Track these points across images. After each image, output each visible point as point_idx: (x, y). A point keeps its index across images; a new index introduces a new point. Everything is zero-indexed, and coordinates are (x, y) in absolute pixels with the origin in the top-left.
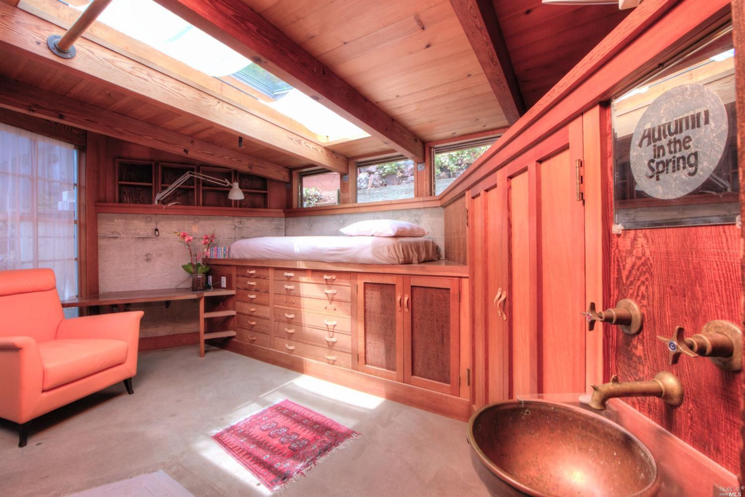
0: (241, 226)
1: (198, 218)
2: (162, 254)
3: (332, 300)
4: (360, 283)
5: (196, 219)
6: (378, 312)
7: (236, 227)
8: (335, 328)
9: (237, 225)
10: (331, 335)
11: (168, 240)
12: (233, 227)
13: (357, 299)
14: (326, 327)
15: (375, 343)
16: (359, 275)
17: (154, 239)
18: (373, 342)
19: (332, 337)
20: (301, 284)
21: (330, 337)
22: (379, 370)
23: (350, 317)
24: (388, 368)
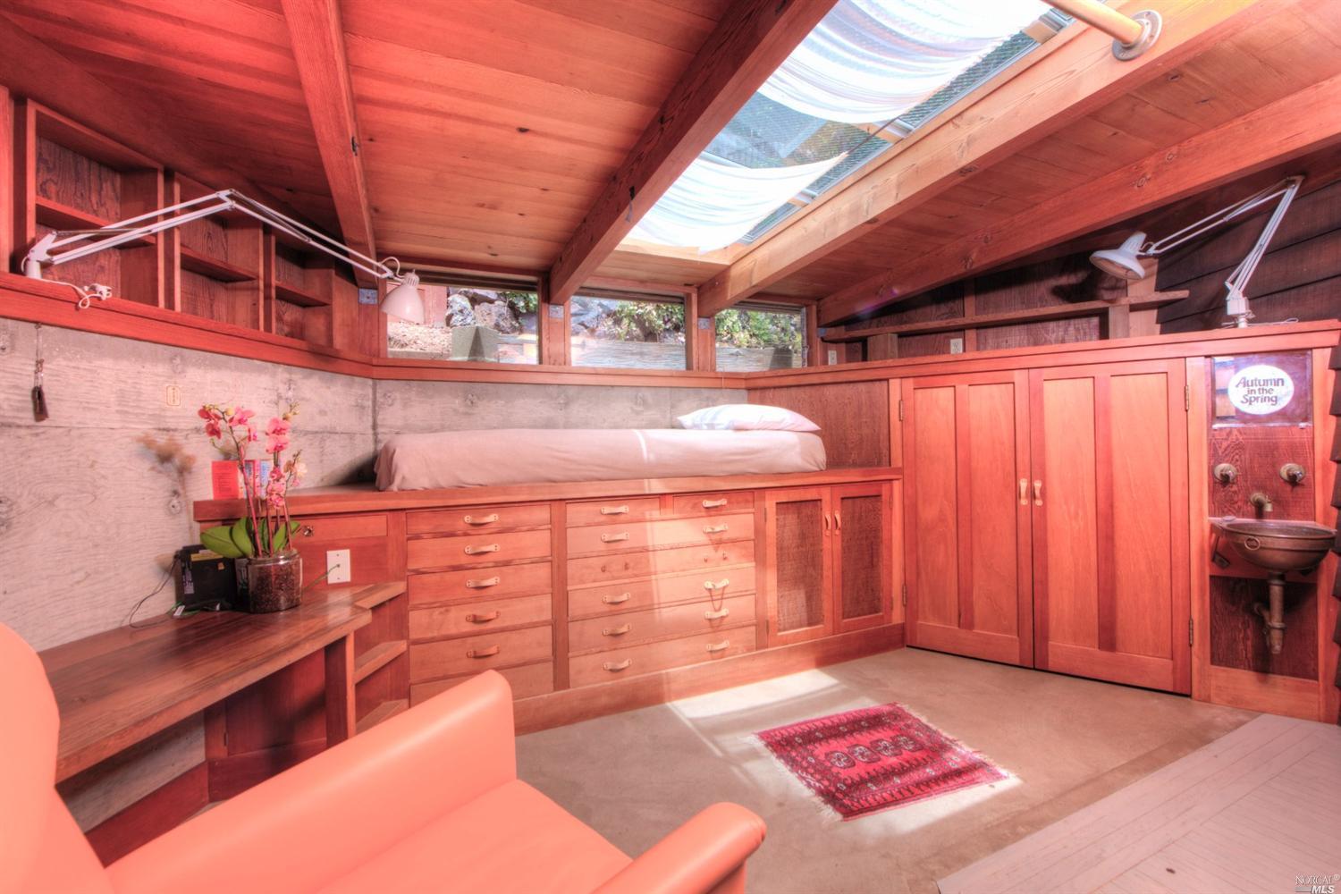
0: (290, 394)
1: (183, 359)
2: (57, 497)
3: (718, 543)
4: (770, 504)
5: (178, 361)
6: (794, 545)
7: (280, 397)
8: (725, 592)
9: (282, 389)
10: (717, 607)
11: (81, 436)
12: (275, 397)
13: (764, 532)
14: (707, 594)
15: (790, 595)
16: (768, 493)
17: (22, 432)
18: (787, 593)
19: (719, 609)
20: (648, 525)
21: (716, 611)
22: (798, 633)
23: (753, 564)
24: (810, 624)
